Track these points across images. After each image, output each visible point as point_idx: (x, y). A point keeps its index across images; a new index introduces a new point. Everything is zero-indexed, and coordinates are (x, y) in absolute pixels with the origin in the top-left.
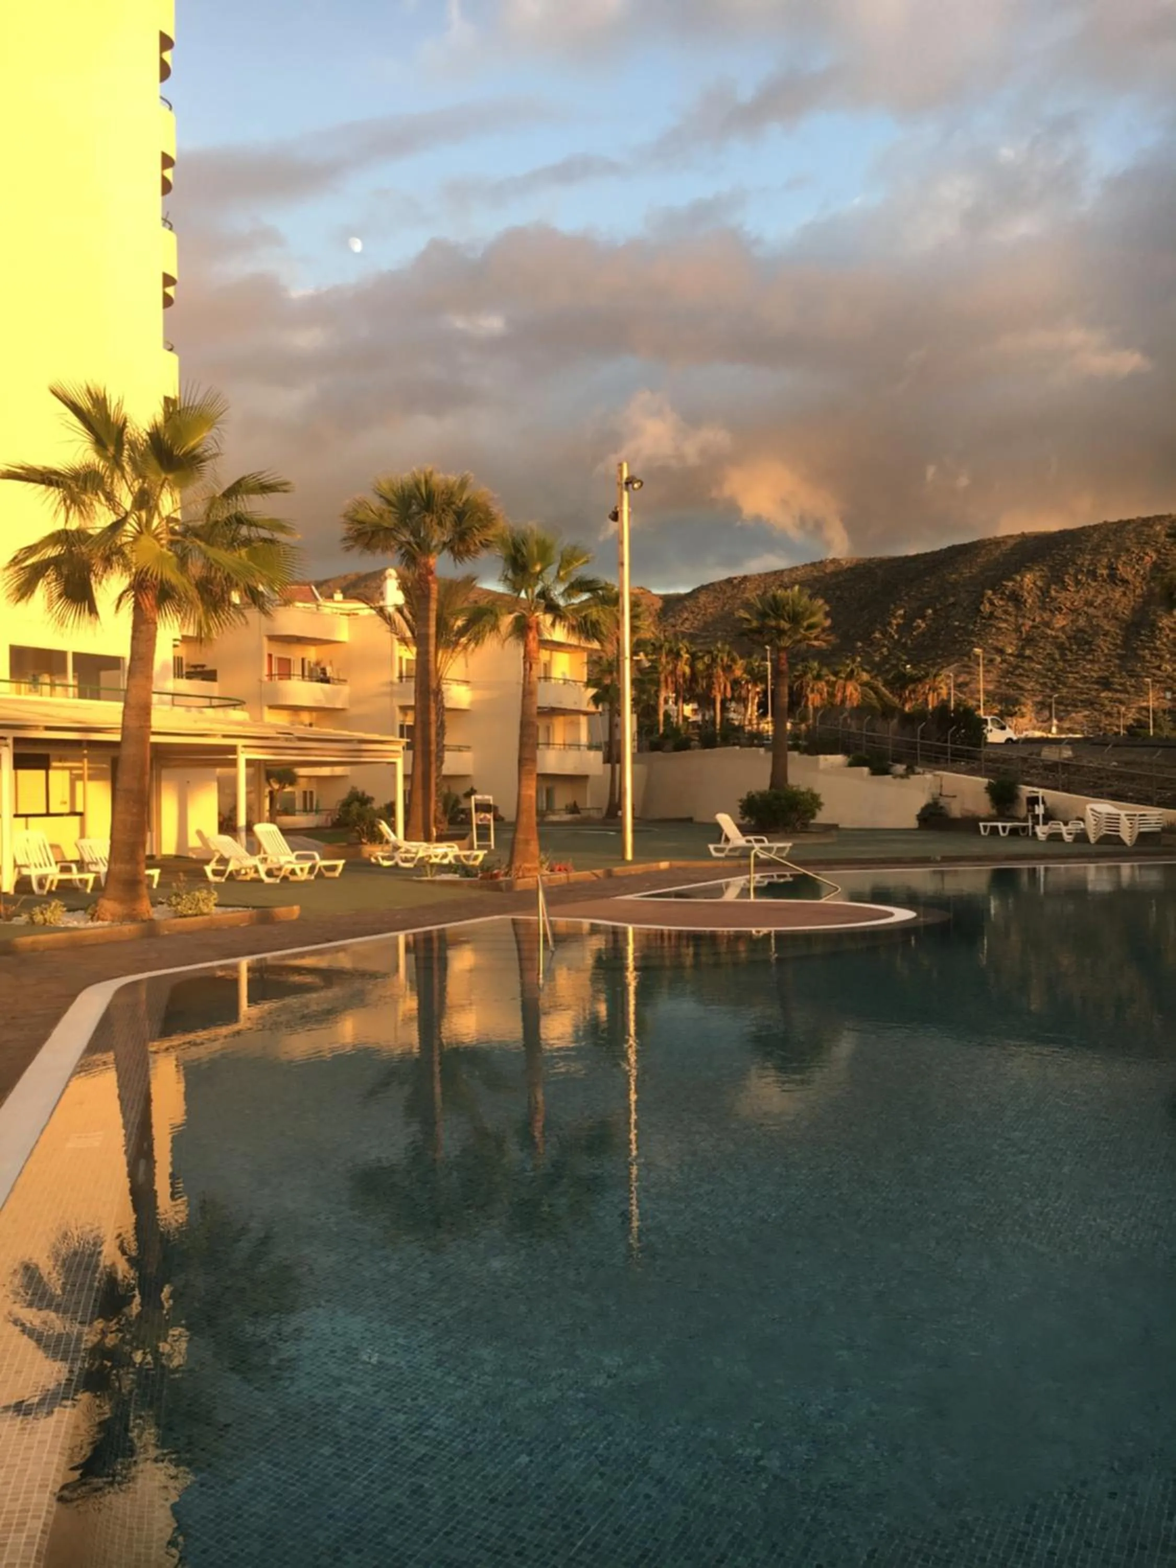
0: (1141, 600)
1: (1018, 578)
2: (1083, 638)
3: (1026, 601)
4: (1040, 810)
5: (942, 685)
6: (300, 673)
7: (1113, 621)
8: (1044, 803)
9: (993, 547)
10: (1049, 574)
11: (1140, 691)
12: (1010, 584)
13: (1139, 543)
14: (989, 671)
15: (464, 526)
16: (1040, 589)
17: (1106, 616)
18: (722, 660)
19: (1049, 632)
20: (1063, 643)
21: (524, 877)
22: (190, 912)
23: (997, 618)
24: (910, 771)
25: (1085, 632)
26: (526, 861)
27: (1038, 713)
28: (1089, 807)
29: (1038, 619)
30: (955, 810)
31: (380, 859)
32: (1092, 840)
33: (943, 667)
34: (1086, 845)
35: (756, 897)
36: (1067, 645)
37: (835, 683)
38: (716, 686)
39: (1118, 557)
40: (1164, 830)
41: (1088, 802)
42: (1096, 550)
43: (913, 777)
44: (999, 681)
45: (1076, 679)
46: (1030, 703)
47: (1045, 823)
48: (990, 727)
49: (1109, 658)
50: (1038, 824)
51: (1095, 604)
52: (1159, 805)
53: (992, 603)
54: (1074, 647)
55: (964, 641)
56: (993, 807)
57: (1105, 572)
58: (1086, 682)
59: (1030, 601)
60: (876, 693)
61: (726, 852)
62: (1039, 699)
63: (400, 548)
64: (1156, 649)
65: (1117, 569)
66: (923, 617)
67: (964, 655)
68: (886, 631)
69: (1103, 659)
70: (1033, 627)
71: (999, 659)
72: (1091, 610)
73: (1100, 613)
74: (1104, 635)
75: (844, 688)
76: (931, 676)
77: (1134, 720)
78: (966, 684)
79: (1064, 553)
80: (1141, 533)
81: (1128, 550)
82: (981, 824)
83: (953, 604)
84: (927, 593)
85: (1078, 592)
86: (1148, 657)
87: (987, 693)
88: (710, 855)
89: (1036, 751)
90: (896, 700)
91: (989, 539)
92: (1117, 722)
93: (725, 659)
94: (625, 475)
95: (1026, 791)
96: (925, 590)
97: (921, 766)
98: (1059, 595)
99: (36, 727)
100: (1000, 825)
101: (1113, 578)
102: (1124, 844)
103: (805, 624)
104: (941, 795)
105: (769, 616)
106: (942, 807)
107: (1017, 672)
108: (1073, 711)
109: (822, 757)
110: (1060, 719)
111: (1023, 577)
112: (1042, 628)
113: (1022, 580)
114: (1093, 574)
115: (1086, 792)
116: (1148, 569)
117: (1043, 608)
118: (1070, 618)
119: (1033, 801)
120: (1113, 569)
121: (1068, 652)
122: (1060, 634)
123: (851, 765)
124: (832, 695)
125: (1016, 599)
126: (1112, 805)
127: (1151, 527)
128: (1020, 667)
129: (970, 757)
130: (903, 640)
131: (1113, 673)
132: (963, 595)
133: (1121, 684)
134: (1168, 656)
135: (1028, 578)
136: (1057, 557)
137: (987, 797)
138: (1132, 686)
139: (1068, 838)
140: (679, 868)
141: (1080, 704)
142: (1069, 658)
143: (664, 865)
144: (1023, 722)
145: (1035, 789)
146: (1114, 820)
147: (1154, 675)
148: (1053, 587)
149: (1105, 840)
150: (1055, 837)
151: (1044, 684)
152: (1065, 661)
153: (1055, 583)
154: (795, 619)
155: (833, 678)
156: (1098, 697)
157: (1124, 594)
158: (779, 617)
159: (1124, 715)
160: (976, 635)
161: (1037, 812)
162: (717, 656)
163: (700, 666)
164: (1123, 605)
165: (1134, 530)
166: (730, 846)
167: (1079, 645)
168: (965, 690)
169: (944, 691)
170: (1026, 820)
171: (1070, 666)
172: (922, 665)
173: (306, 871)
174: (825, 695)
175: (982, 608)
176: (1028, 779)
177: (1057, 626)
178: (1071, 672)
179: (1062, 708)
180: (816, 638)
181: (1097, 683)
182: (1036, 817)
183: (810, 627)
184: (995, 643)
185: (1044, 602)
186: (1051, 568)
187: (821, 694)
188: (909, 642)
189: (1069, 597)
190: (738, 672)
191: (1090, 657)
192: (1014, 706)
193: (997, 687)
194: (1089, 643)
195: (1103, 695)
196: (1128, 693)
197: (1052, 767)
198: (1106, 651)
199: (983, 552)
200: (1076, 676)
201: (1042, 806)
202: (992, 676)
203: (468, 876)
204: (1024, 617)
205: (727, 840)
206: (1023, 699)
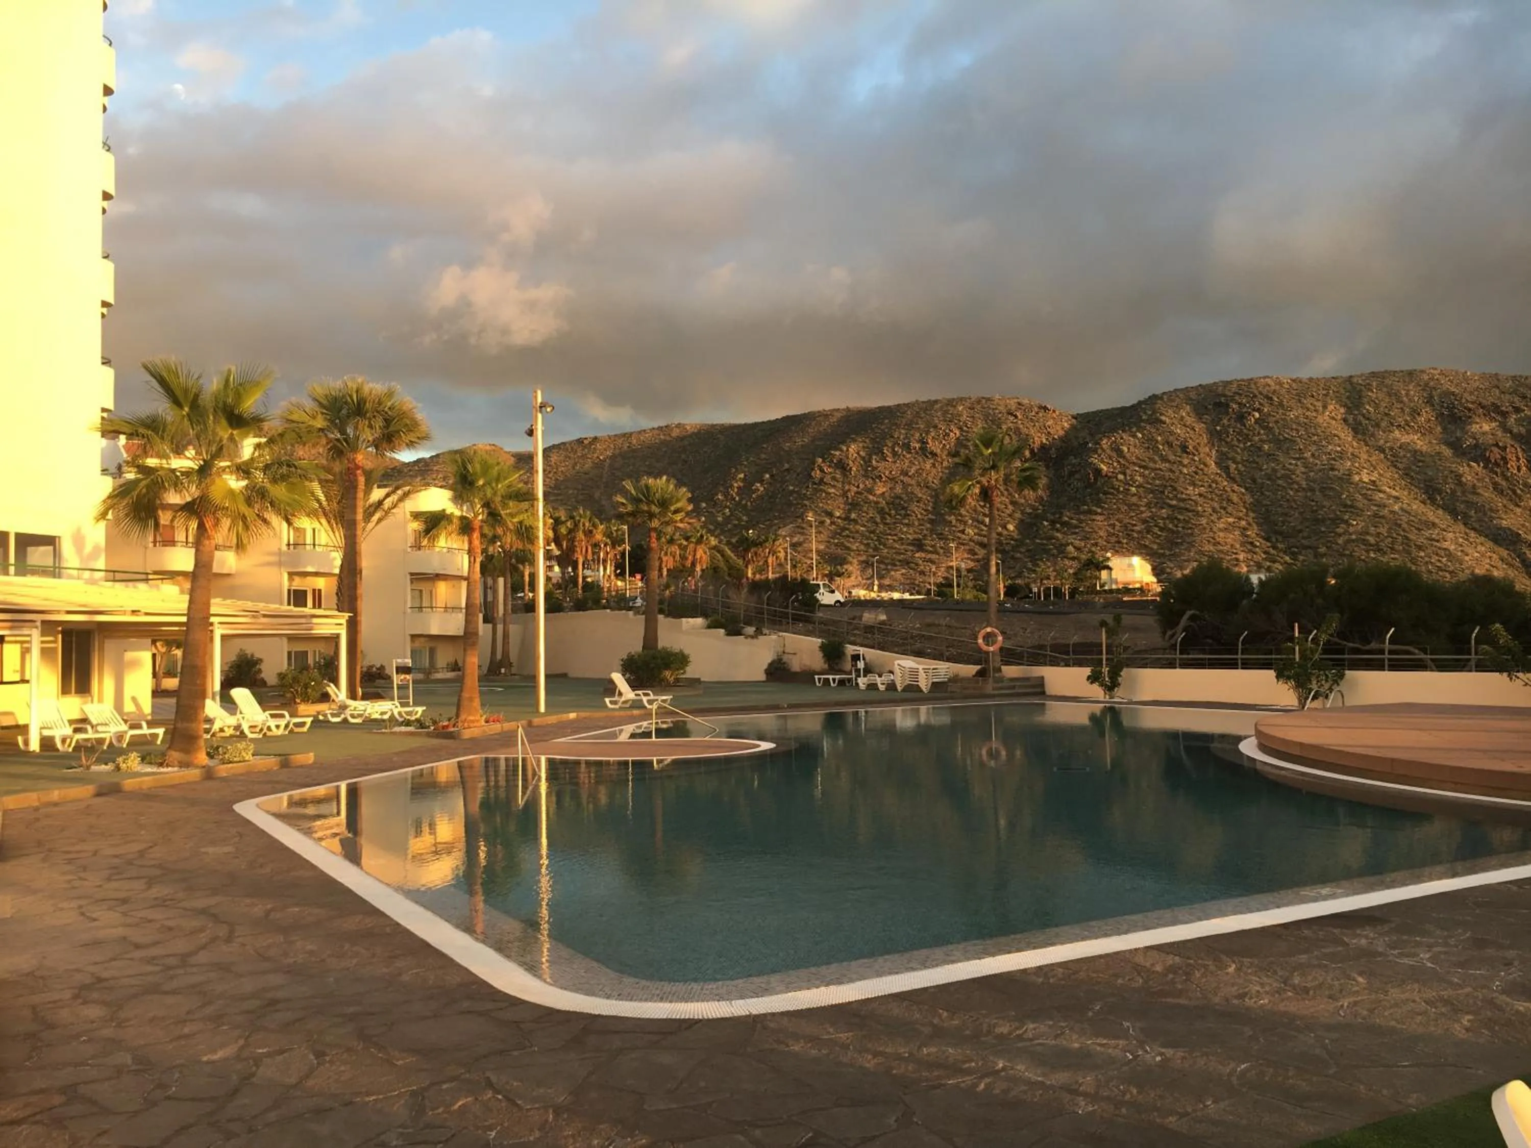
0: (947, 471)
1: (845, 448)
2: (900, 504)
3: (851, 468)
4: (861, 665)
5: (780, 549)
6: (184, 540)
7: (925, 489)
8: (864, 659)
9: (821, 419)
10: (871, 446)
11: (947, 552)
12: (837, 453)
13: (945, 421)
14: (820, 532)
15: (390, 429)
16: (863, 458)
17: (919, 485)
18: (584, 525)
19: (871, 497)
20: (883, 509)
21: (469, 727)
22: (235, 759)
23: (826, 484)
24: (759, 632)
25: (901, 499)
26: (469, 714)
27: (863, 571)
28: (896, 662)
29: (861, 486)
30: (796, 665)
31: (329, 716)
32: (899, 689)
33: (779, 528)
34: (896, 693)
35: (656, 737)
36: (887, 510)
37: (686, 547)
38: (578, 549)
39: (928, 433)
40: (950, 680)
41: (899, 659)
42: (909, 426)
43: (760, 637)
44: (829, 542)
45: (894, 540)
46: (855, 561)
47: (865, 676)
48: (822, 590)
49: (921, 522)
50: (860, 676)
51: (910, 474)
52: (948, 660)
53: (822, 471)
54: (893, 512)
55: (798, 504)
56: (825, 662)
57: (918, 446)
58: (902, 544)
59: (854, 469)
60: (723, 556)
61: (620, 704)
62: (864, 558)
63: (327, 443)
64: (961, 515)
65: (928, 443)
66: (762, 481)
67: (798, 517)
68: (728, 492)
69: (916, 523)
70: (857, 493)
71: (828, 521)
72: (906, 479)
73: (913, 482)
74: (918, 502)
75: (695, 551)
76: (771, 541)
77: (943, 578)
78: (800, 544)
79: (883, 427)
80: (946, 412)
81: (935, 427)
82: (816, 677)
83: (787, 470)
84: (765, 459)
85: (895, 462)
86: (954, 522)
87: (818, 551)
88: (606, 706)
89: (858, 614)
90: (740, 562)
91: (819, 412)
92: (928, 580)
93: (587, 524)
94: (539, 400)
95: (850, 649)
96: (763, 456)
97: (768, 629)
98: (879, 464)
99: (58, 612)
100: (831, 677)
101: (924, 451)
102: (921, 691)
103: (672, 508)
104: (784, 652)
105: (641, 501)
106: (784, 663)
107: (844, 534)
108: (892, 570)
109: (684, 620)
110: (881, 577)
111: (848, 447)
112: (865, 494)
113: (848, 450)
114: (907, 447)
115: (896, 649)
116: (953, 444)
117: (866, 476)
118: (889, 485)
119: (856, 658)
120: (924, 443)
121: (887, 516)
122: (881, 500)
123: (709, 627)
124: (683, 558)
125: (842, 466)
126: (914, 661)
127: (955, 407)
128: (847, 529)
129: (807, 620)
130: (744, 502)
131: (925, 535)
132: (796, 462)
133: (932, 546)
134: (970, 521)
135: (853, 448)
136: (876, 430)
137: (821, 655)
138: (942, 548)
139: (882, 688)
140: (585, 718)
141: (898, 563)
142: (888, 521)
143: (572, 716)
144: (849, 582)
145: (858, 648)
146: (914, 673)
147: (959, 538)
148: (874, 457)
149: (909, 688)
150: (872, 687)
151: (868, 545)
152: (885, 524)
153: (876, 454)
154: (664, 504)
155: (685, 543)
156: (913, 557)
157: (934, 465)
158: (649, 502)
159: (934, 574)
160: (809, 499)
161: (859, 666)
162: (579, 521)
163: (563, 530)
164: (932, 474)
165: (941, 408)
166: (623, 699)
167: (896, 510)
168: (799, 549)
169: (782, 555)
170: (850, 673)
171: (889, 529)
172: (762, 526)
173: (282, 727)
174: (678, 558)
175: (813, 474)
176: (852, 638)
177: (878, 492)
178: (890, 535)
179: (882, 566)
180: (681, 521)
181: (913, 545)
182: (858, 671)
183: (676, 512)
184: (825, 507)
185: (866, 471)
186: (873, 440)
187: (674, 557)
188: (749, 504)
189: (887, 467)
190: (599, 537)
191: (907, 521)
192: (841, 565)
193: (827, 547)
194: (904, 508)
195: (917, 555)
196: (938, 554)
197: (869, 629)
198: (919, 516)
199: (813, 423)
200: (895, 538)
201: (862, 662)
202: (823, 537)
203: (422, 728)
204: (850, 483)
205: (620, 694)
206: (850, 559)
